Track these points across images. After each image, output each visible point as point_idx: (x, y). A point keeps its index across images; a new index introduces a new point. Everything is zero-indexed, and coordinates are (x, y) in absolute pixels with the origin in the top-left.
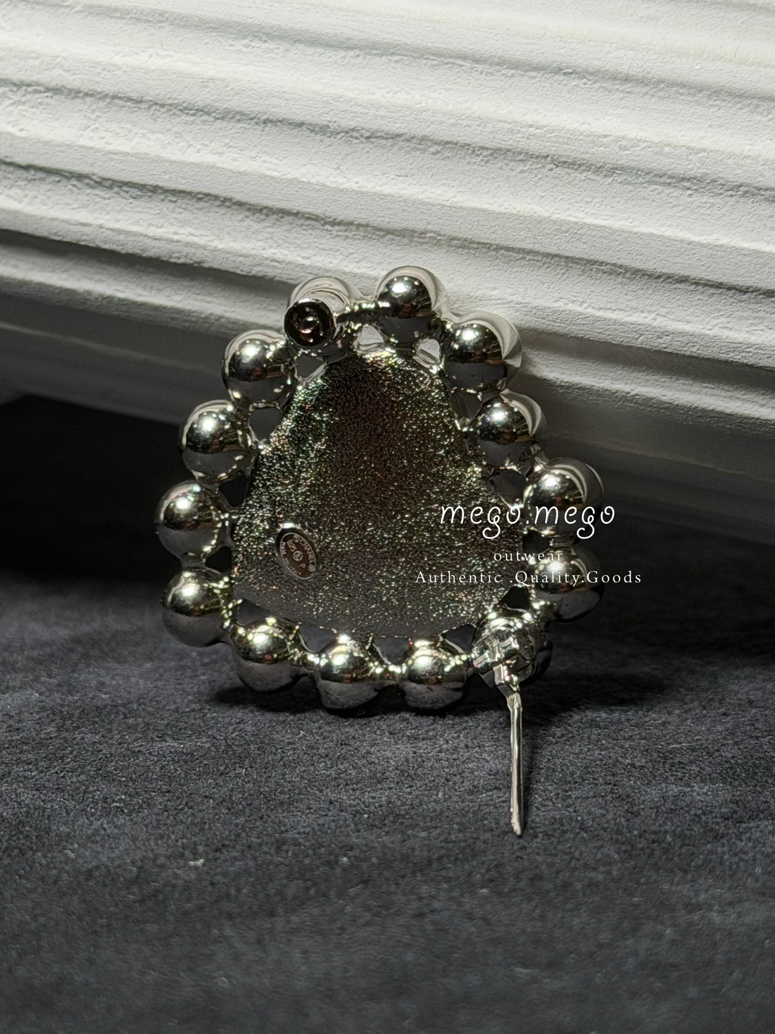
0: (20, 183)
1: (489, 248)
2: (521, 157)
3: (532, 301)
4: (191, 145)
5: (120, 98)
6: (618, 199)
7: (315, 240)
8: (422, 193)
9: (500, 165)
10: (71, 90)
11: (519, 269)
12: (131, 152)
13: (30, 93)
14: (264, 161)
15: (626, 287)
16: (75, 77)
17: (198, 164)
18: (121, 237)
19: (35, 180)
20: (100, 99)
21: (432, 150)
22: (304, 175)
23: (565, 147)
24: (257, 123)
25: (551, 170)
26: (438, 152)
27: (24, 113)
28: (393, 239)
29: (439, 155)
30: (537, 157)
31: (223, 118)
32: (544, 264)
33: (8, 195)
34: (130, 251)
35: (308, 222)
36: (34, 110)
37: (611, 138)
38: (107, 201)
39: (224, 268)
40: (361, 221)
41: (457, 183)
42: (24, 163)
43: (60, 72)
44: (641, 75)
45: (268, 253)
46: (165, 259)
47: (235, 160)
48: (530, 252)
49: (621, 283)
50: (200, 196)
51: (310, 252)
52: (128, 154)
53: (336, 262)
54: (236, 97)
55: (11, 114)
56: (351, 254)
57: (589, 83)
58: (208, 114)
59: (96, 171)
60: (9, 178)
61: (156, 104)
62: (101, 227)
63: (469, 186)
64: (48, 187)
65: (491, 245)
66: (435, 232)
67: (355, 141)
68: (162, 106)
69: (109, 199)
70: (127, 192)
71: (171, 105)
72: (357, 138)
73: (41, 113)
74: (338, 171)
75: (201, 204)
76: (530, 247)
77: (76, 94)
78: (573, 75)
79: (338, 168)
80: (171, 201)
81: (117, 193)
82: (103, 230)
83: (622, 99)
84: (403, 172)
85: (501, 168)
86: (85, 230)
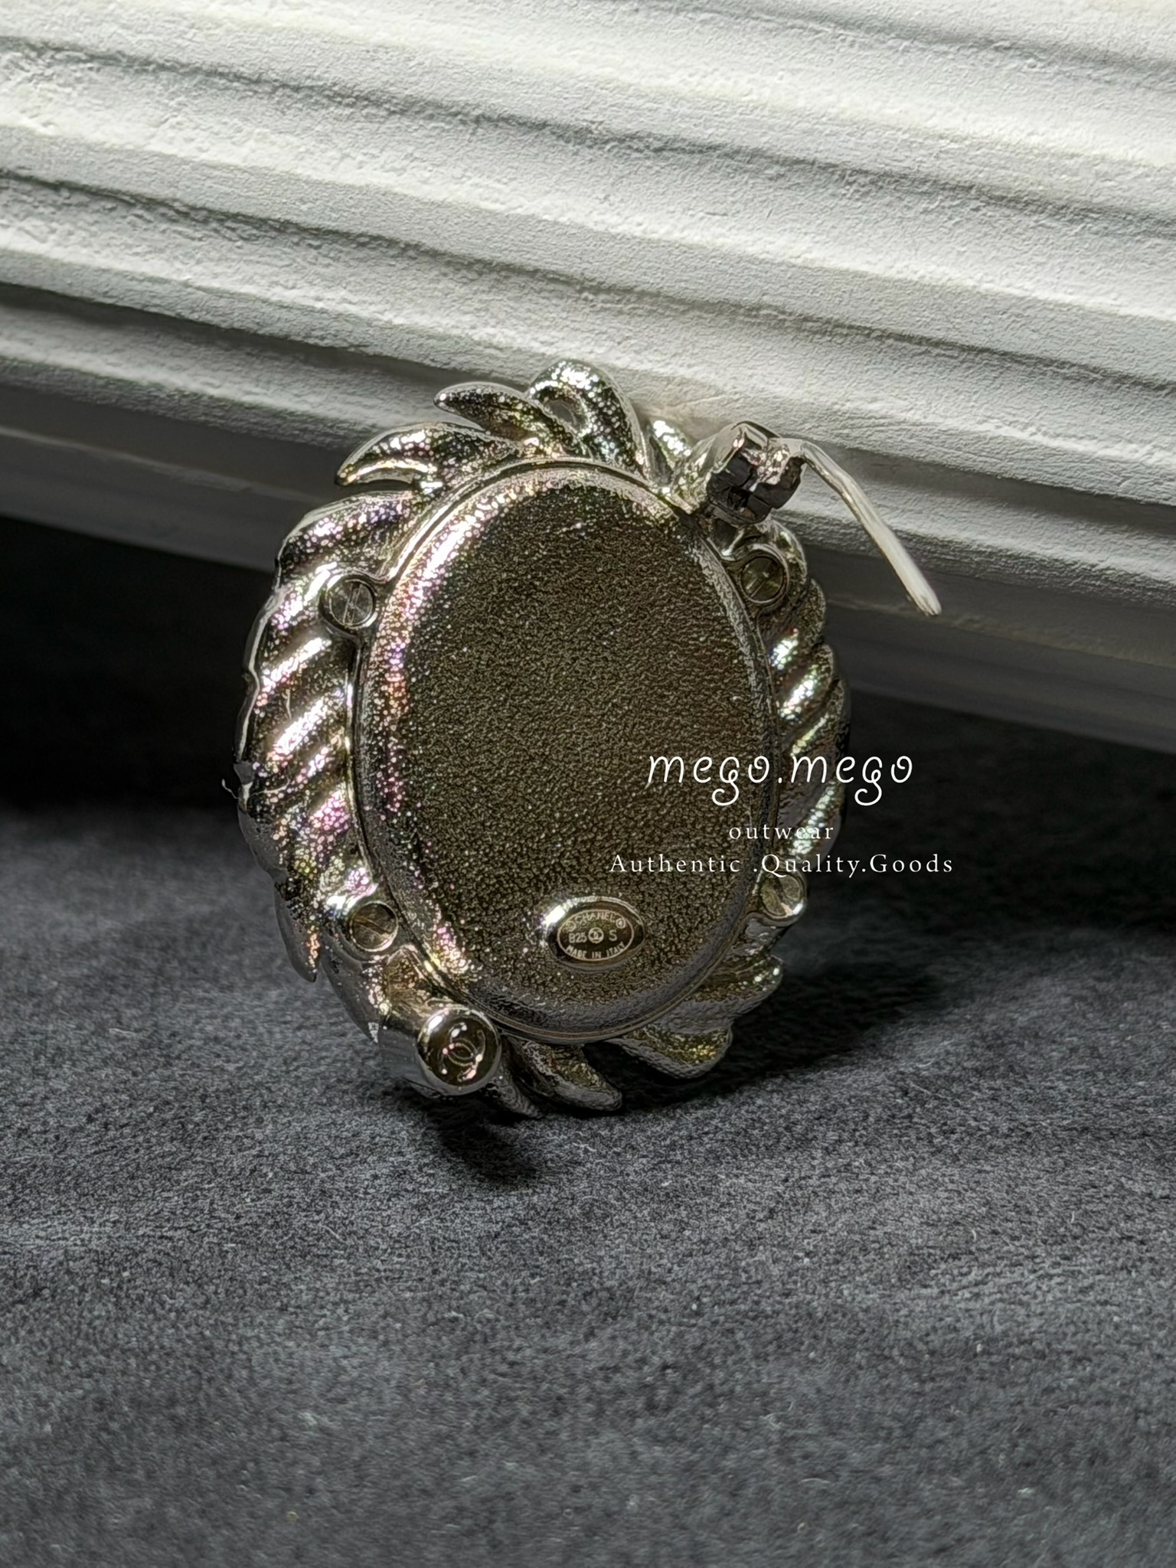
0: (41, 209)
1: (868, 335)
2: (925, 188)
3: (941, 420)
4: (348, 156)
5: (222, 75)
6: (1092, 260)
7: (564, 315)
8: (754, 243)
9: (888, 199)
10: (132, 60)
11: (918, 370)
12: (242, 165)
13: (61, 61)
14: (477, 185)
15: (1102, 402)
16: (139, 37)
17: (361, 188)
18: (222, 302)
19: (69, 205)
20: (184, 75)
21: (771, 172)
22: (546, 210)
23: (1003, 172)
24: (463, 122)
25: (977, 209)
26: (780, 176)
27: (50, 95)
28: (700, 317)
29: (781, 181)
30: (953, 189)
31: (403, 112)
32: (963, 362)
33: (20, 229)
34: (236, 325)
35: (551, 287)
36: (68, 90)
37: (1081, 160)
38: (196, 243)
39: (401, 357)
40: (645, 287)
41: (813, 228)
42: (51, 178)
43: (114, 28)
44: (1129, 54)
45: (481, 334)
46: (299, 339)
47: (425, 182)
48: (938, 344)
49: (1095, 396)
50: (363, 240)
51: (554, 333)
52: (237, 168)
53: (601, 351)
54: (427, 78)
55: (26, 96)
56: (628, 338)
57: (1040, 64)
58: (378, 104)
59: (179, 195)
60: (24, 202)
61: (284, 86)
62: (186, 285)
63: (836, 232)
64: (90, 218)
65: (872, 330)
66: (776, 308)
67: (637, 155)
68: (297, 89)
69: (200, 239)
70: (234, 230)
71: (311, 88)
72: (638, 150)
73: (81, 95)
74: (606, 204)
75: (362, 253)
76: (941, 335)
77: (142, 66)
78: (1011, 53)
79: (606, 198)
80: (310, 246)
81: (216, 231)
82: (189, 290)
83: (1096, 92)
84: (720, 208)
85: (889, 205)
86: (157, 288)
